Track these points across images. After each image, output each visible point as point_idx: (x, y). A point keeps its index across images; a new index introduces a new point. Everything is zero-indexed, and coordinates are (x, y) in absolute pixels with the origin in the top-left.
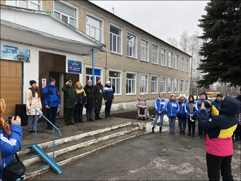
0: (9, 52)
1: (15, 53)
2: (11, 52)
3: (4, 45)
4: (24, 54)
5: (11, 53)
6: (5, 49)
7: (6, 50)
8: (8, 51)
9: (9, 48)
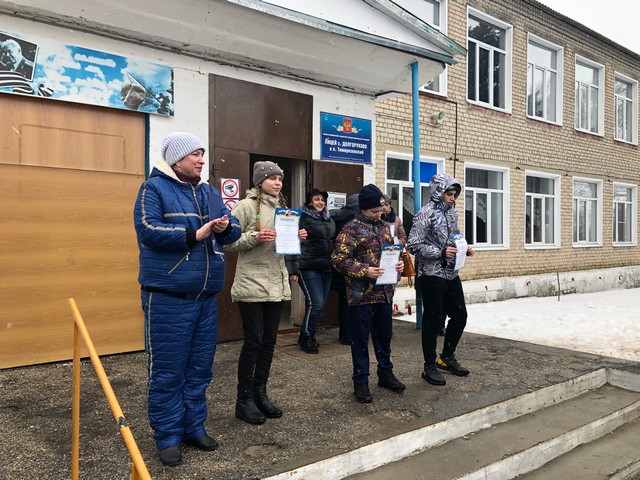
0: (92, 75)
1: (116, 81)
2: (101, 74)
3: (71, 47)
4: (150, 82)
5: (98, 78)
6: (76, 61)
7: (78, 66)
8: (86, 69)
9: (91, 59)
